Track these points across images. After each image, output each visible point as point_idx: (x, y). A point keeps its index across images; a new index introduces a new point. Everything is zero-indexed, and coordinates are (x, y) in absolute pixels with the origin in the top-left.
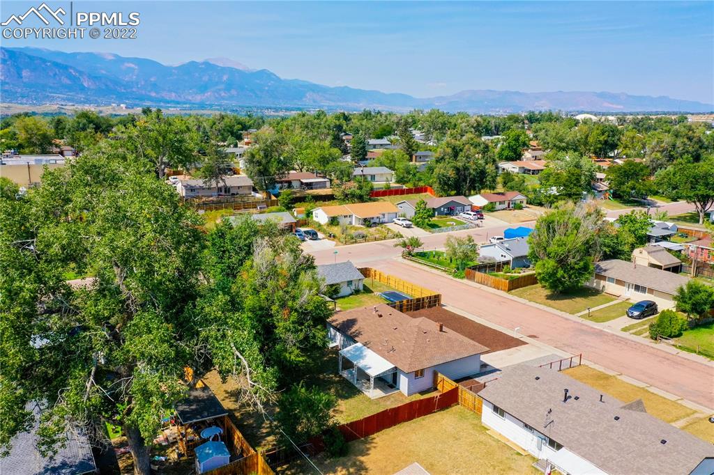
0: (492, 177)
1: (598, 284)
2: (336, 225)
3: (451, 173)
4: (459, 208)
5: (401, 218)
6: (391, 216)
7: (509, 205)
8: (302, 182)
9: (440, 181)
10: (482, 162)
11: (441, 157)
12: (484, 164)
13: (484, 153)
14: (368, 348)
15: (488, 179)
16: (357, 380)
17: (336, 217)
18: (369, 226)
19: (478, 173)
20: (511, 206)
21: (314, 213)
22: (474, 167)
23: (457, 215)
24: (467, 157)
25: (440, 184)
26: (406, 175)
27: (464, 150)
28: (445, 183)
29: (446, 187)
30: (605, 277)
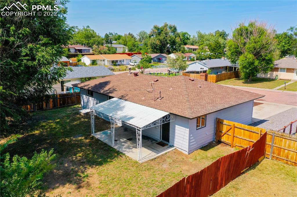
0: (179, 44)
1: (272, 75)
2: (96, 65)
3: (158, 43)
4: (164, 59)
5: (134, 62)
6: (128, 61)
7: (188, 59)
8: (76, 49)
9: (152, 47)
10: (174, 36)
11: (152, 34)
12: (175, 38)
13: (174, 32)
14: (126, 100)
15: (177, 45)
16: (115, 140)
17: (96, 60)
18: (115, 65)
19: (171, 42)
20: (189, 59)
21: (82, 60)
22: (169, 39)
23: (163, 62)
24: (166, 34)
25: (152, 48)
26: (133, 47)
27: (164, 30)
28: (155, 48)
29: (155, 50)
30: (278, 68)
